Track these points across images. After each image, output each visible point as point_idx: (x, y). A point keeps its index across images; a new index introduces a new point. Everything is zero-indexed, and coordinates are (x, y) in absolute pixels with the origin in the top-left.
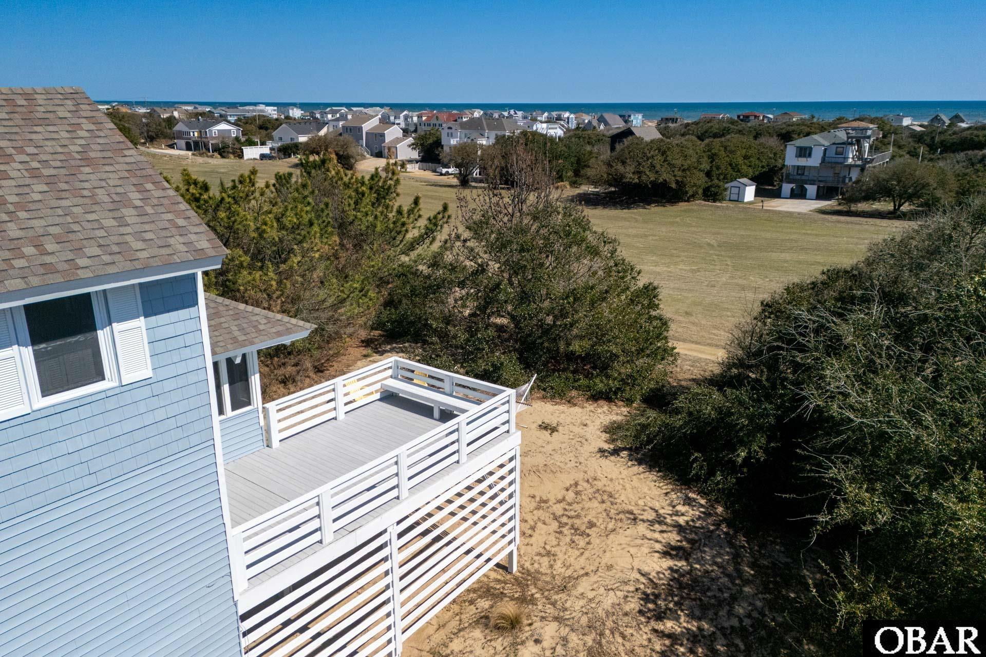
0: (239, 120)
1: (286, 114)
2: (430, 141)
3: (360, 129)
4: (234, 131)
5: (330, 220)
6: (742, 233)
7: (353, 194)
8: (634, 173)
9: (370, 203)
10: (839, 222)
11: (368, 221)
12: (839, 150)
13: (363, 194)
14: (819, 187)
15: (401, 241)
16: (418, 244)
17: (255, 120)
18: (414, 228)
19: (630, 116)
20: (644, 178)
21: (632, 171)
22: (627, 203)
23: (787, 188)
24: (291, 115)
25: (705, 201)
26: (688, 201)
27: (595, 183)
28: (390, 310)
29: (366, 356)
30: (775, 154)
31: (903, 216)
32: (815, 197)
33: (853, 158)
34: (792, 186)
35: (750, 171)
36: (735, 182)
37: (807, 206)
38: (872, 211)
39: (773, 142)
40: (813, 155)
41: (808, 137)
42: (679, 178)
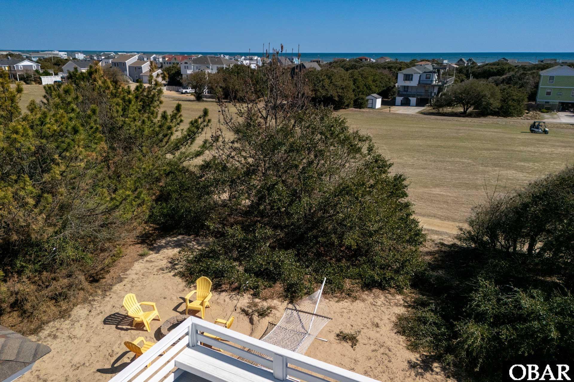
0: (40, 60)
1: (74, 57)
2: (173, 72)
3: (124, 64)
4: (35, 66)
5: (98, 126)
6: (385, 128)
7: (121, 101)
9: (137, 110)
10: (437, 119)
11: (136, 126)
12: (428, 76)
13: (130, 101)
14: (417, 99)
15: (167, 142)
16: (182, 144)
17: (51, 60)
18: (176, 131)
19: (293, 59)
20: (318, 94)
23: (399, 99)
24: (77, 57)
25: (355, 108)
26: (345, 108)
28: (161, 204)
29: (142, 256)
30: (389, 79)
31: (470, 115)
32: (415, 105)
33: (436, 81)
34: (402, 98)
35: (377, 90)
36: (370, 96)
37: (413, 110)
38: (451, 113)
39: (386, 72)
40: (413, 79)
41: (410, 69)
42: (340, 94)
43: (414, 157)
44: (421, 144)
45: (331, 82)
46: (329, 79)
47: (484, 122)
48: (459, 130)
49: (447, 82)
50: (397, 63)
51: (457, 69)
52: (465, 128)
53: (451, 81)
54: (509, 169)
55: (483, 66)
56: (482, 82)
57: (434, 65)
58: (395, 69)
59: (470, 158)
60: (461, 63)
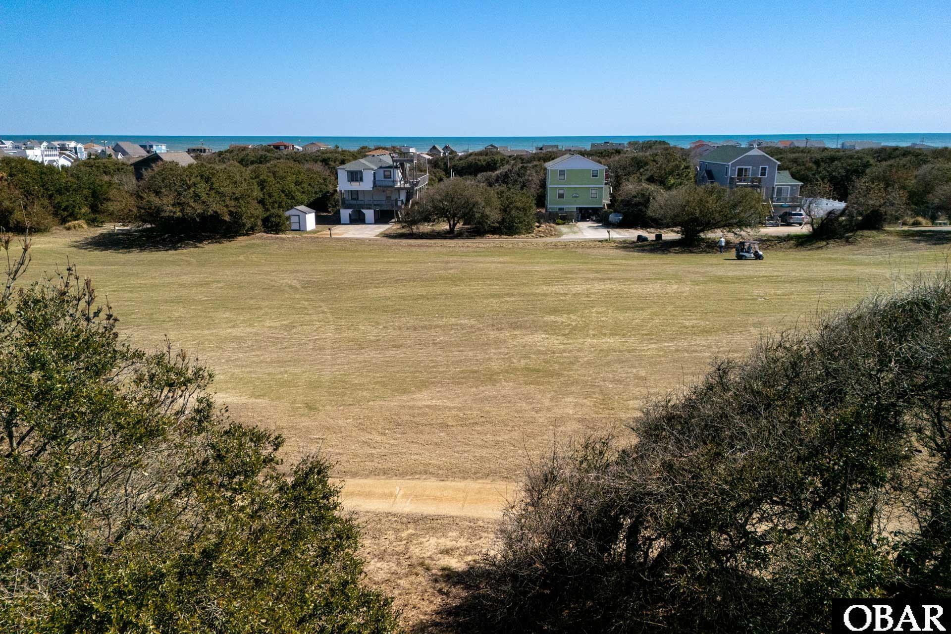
6: (323, 268)
8: (173, 205)
10: (411, 245)
12: (387, 173)
14: (375, 211)
19: (151, 146)
20: (188, 210)
21: (172, 202)
22: (172, 242)
23: (345, 213)
25: (267, 233)
26: (247, 234)
27: (122, 220)
30: (325, 179)
31: (459, 235)
32: (373, 222)
33: (400, 181)
34: (350, 211)
35: (305, 198)
36: (293, 210)
37: (370, 231)
38: (431, 232)
39: (318, 167)
40: (364, 178)
41: (357, 161)
42: (232, 209)
43: (378, 324)
44: (388, 295)
45: (211, 189)
46: (207, 182)
47: (482, 245)
48: (447, 262)
49: (418, 182)
50: (336, 152)
51: (429, 161)
52: (455, 258)
53: (424, 180)
54: (536, 331)
55: (467, 157)
56: (468, 182)
57: (394, 155)
58: (335, 162)
59: (472, 316)
60: (435, 152)
